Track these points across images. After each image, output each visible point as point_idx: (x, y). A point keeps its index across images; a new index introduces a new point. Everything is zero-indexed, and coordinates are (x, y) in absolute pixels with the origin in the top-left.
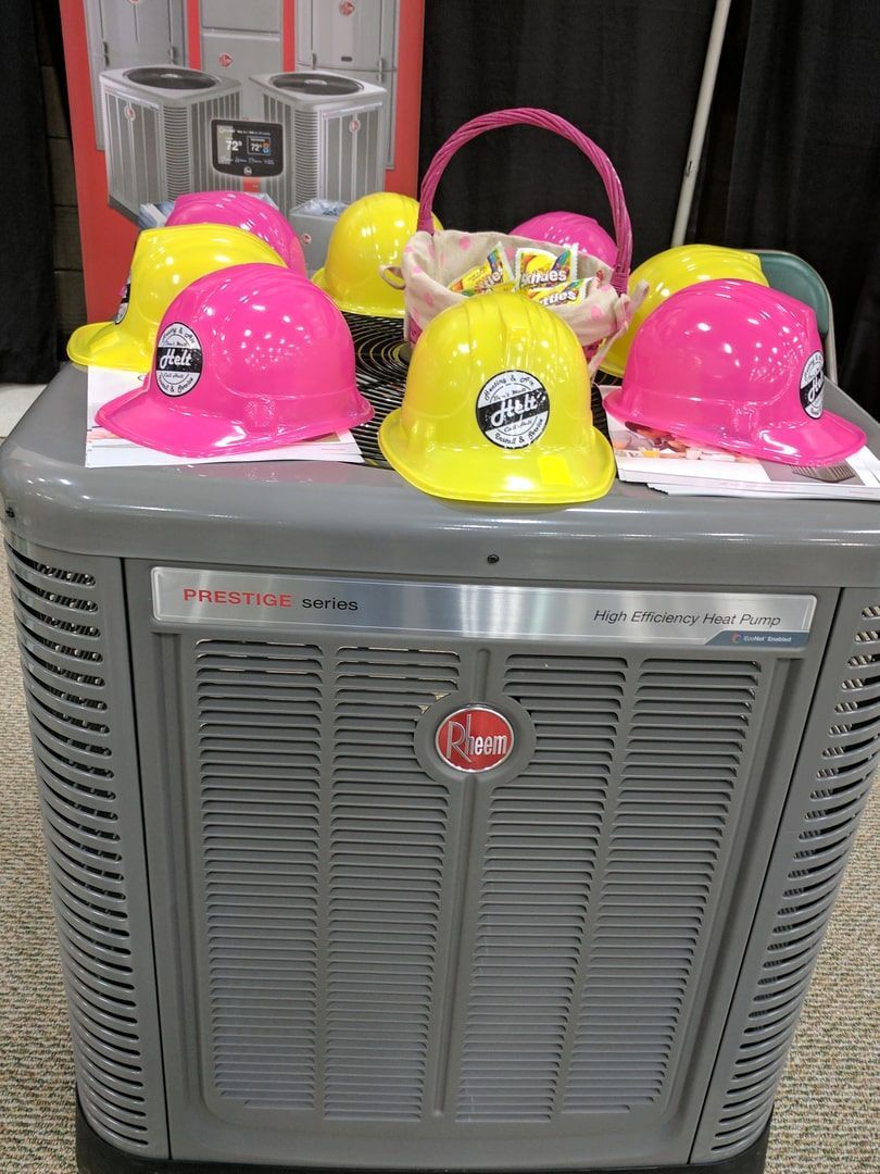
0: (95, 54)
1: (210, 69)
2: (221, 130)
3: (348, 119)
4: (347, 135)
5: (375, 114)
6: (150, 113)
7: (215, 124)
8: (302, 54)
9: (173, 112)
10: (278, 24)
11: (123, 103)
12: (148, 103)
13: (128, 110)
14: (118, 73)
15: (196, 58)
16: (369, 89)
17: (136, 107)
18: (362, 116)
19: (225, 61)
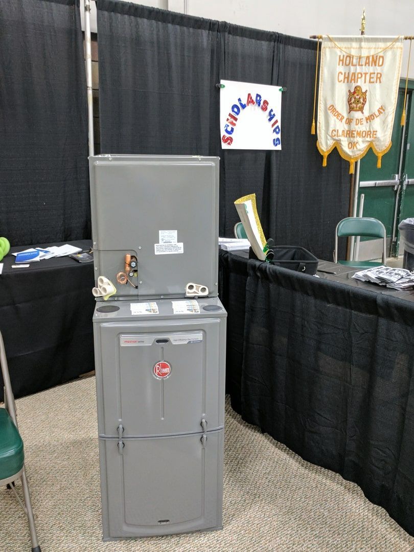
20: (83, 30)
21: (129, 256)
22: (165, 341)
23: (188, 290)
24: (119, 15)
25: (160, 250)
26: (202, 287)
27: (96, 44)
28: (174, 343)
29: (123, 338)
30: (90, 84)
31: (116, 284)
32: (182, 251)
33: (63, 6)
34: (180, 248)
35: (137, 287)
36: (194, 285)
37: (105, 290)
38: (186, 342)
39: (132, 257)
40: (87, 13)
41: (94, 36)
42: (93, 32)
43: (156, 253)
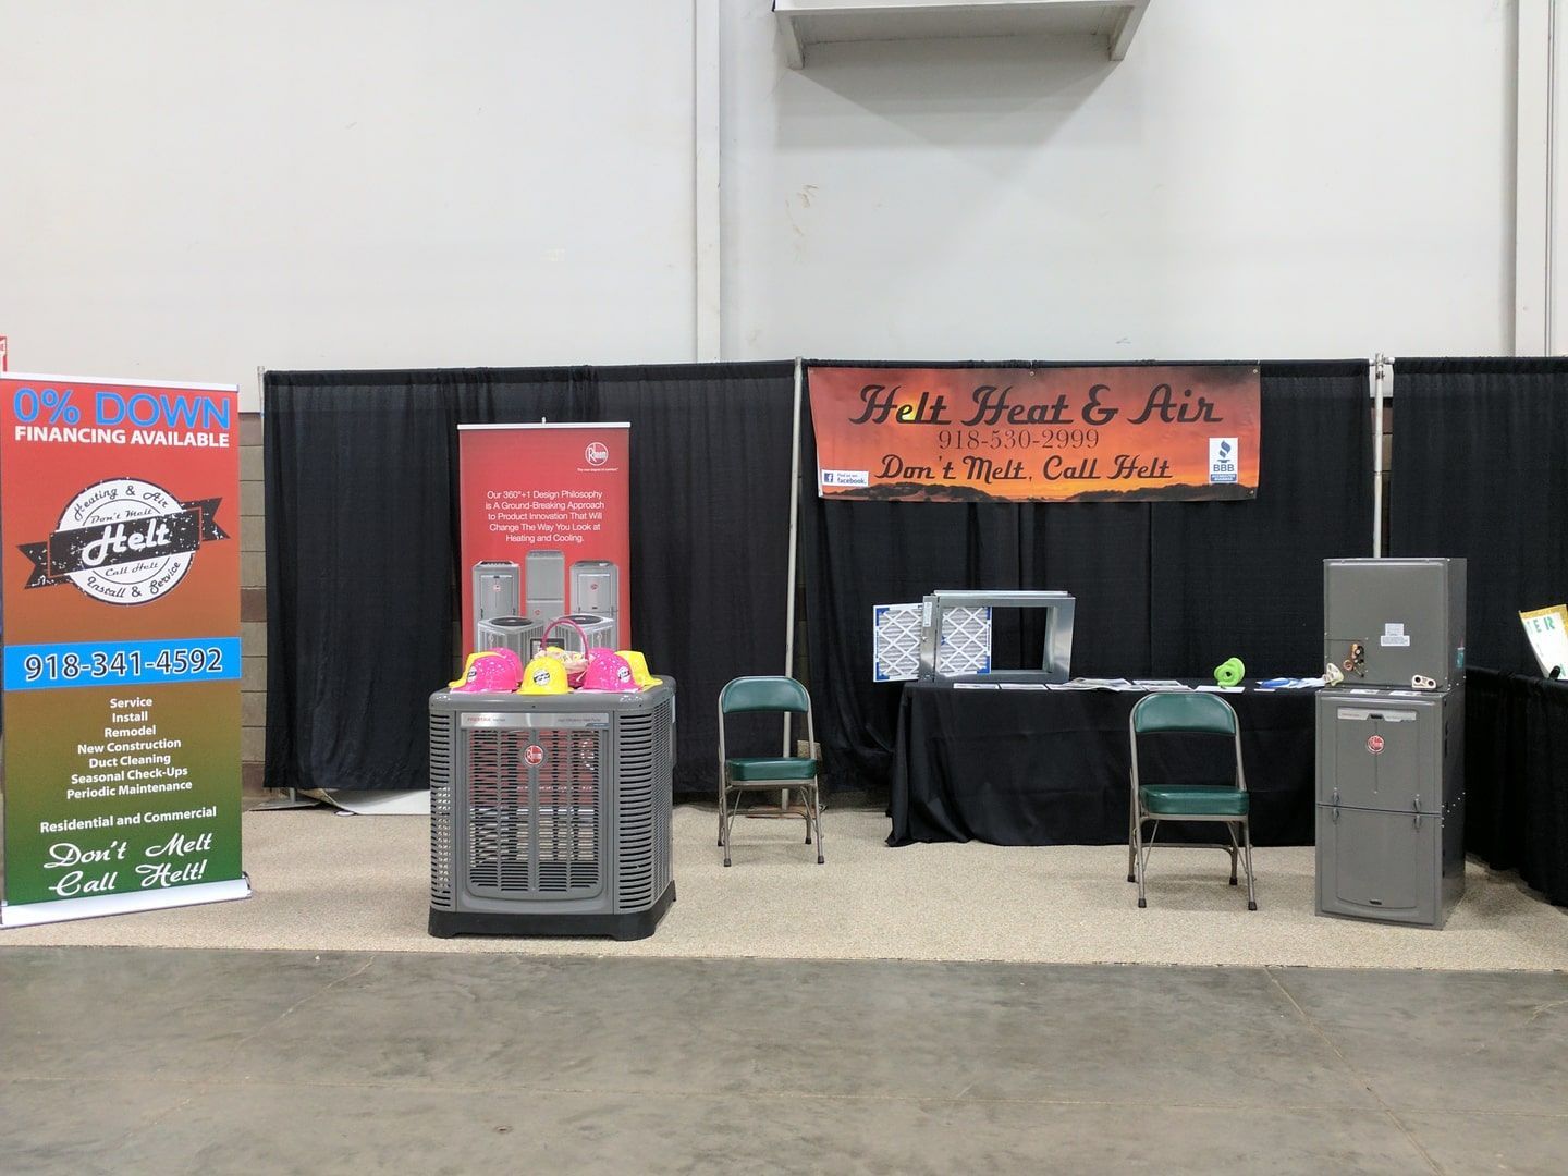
0: (476, 614)
1: (530, 616)
2: (535, 643)
3: (596, 634)
4: (596, 641)
5: (609, 631)
6: (501, 638)
7: (532, 641)
8: (574, 607)
9: (511, 637)
10: (563, 597)
11: (488, 634)
12: (501, 634)
13: (490, 637)
14: (486, 621)
15: (524, 611)
16: (606, 620)
17: (494, 636)
18: (603, 632)
19: (537, 613)
20: (1371, 396)
21: (1355, 646)
22: (1380, 717)
23: (1414, 681)
24: (1427, 376)
25: (1385, 641)
26: (1429, 680)
27: (1390, 411)
28: (1387, 720)
29: (1341, 711)
30: (1378, 468)
31: (1343, 671)
32: (1408, 644)
33: (1347, 378)
34: (1406, 641)
35: (1363, 676)
36: (1421, 677)
37: (1332, 676)
38: (1399, 720)
39: (1359, 648)
40: (1380, 381)
41: (1387, 402)
42: (1386, 396)
43: (1382, 645)
